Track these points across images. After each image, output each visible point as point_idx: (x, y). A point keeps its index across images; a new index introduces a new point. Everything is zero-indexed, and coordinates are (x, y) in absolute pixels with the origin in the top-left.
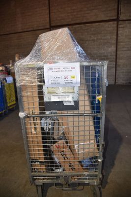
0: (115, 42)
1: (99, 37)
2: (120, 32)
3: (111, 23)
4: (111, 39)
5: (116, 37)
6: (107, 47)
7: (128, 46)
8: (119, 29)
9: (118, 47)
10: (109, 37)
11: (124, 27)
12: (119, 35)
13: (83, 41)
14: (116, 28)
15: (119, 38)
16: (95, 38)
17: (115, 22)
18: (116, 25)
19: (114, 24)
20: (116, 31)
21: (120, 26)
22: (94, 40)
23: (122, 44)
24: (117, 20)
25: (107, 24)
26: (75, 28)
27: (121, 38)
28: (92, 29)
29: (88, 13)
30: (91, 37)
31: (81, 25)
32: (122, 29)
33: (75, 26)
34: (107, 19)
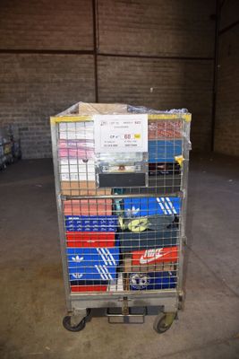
0: (94, 87)
1: (69, 78)
2: (99, 72)
3: (86, 56)
4: (86, 81)
5: (94, 80)
6: (82, 94)
7: (114, 95)
8: (99, 67)
9: (99, 95)
10: (84, 80)
11: (105, 65)
12: (99, 77)
13: (39, 82)
14: (93, 66)
15: (99, 81)
16: (61, 80)
17: (92, 56)
18: (93, 61)
19: (90, 58)
20: (93, 70)
21: (99, 63)
22: (58, 82)
23: (105, 90)
24: (94, 52)
25: (79, 58)
26: (23, 59)
27: (102, 81)
28: (55, 64)
29: (46, 36)
30: (53, 77)
31: (34, 55)
32: (103, 67)
33: (22, 55)
34: (79, 49)
